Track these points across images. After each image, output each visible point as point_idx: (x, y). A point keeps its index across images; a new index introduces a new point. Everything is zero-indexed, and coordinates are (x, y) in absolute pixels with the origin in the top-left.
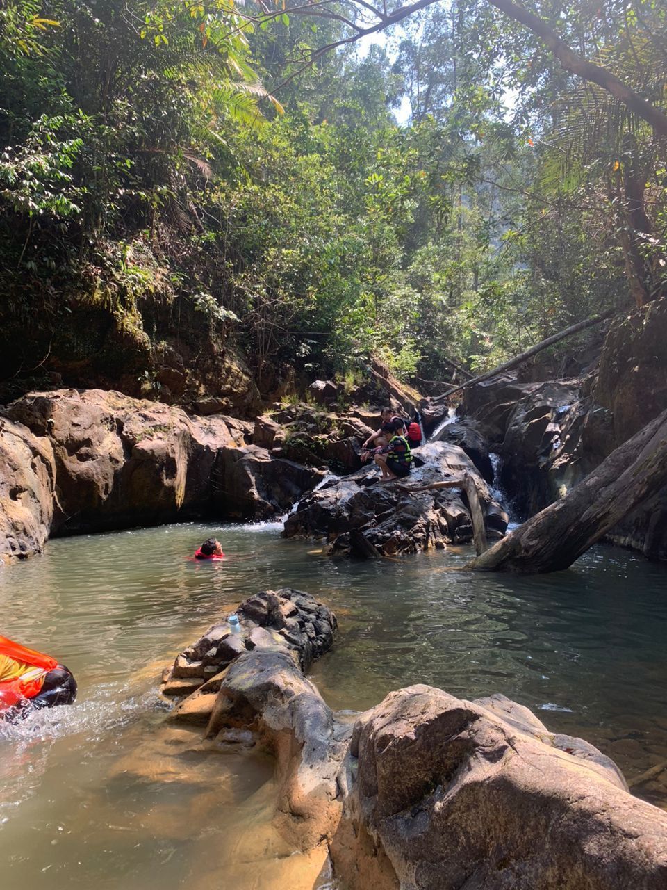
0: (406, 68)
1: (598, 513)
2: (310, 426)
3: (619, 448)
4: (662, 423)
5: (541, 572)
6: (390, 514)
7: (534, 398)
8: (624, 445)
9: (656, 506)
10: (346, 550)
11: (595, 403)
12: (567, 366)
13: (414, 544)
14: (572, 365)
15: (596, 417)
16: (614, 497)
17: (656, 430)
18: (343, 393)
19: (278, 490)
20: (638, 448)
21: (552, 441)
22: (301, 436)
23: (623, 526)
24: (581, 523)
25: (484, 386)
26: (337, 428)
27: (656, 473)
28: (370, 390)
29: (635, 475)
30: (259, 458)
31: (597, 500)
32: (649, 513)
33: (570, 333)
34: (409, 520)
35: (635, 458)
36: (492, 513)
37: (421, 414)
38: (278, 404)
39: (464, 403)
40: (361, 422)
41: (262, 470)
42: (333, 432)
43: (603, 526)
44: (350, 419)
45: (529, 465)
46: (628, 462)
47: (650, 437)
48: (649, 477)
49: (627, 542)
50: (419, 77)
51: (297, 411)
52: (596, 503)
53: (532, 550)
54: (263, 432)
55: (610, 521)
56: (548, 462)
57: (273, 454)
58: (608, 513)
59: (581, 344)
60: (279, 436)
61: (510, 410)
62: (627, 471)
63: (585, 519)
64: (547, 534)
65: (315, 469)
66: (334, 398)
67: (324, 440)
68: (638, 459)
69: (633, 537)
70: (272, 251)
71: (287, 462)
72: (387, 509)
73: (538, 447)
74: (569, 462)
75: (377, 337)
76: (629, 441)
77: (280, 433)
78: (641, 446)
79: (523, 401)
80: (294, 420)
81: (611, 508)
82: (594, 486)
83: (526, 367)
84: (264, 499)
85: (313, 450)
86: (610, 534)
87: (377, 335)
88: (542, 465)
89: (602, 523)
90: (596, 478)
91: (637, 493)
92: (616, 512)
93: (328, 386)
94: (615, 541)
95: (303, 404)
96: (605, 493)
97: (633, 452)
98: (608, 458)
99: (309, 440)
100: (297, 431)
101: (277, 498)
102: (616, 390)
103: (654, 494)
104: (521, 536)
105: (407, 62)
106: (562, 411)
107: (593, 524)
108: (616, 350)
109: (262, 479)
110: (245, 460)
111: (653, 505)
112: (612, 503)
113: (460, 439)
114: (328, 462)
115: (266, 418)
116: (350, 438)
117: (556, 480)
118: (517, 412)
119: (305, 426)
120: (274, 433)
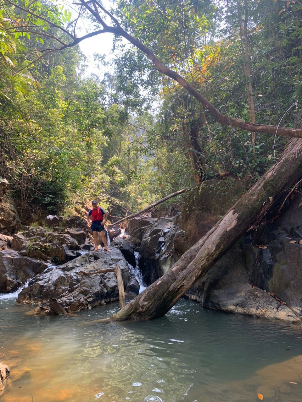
0: (107, 83)
1: (178, 286)
2: (43, 239)
3: (188, 251)
4: (207, 238)
5: (150, 319)
6: (77, 288)
7: (154, 225)
8: (190, 249)
9: (206, 280)
10: (47, 311)
11: (180, 228)
12: (172, 211)
13: (87, 305)
14: (174, 211)
15: (180, 235)
16: (186, 277)
17: (204, 242)
18: (62, 222)
19: (22, 274)
20: (196, 251)
21: (161, 246)
22: (37, 244)
23: (192, 290)
24: (170, 291)
25: (137, 219)
26: (57, 240)
27: (205, 264)
28: (77, 220)
29: (195, 265)
30: (12, 256)
31: (177, 278)
32: (204, 284)
33: (172, 196)
34: (86, 291)
35: (195, 256)
36: (132, 284)
37: (109, 232)
38: (27, 227)
39: (129, 227)
40: (70, 237)
41: (14, 263)
42: (55, 242)
43: (181, 292)
44: (65, 235)
45: (151, 258)
46: (192, 258)
47: (202, 246)
48: (202, 266)
49: (195, 298)
50: (112, 88)
51: (36, 231)
52: (177, 280)
53: (145, 307)
54: (17, 242)
55: (184, 289)
56: (159, 257)
57: (22, 254)
58: (183, 285)
59: (177, 202)
60: (25, 244)
61: (144, 231)
62: (191, 263)
63: (173, 289)
64: (153, 298)
65: (43, 262)
66: (57, 224)
67: (49, 246)
68: (196, 256)
69: (197, 295)
70: (29, 151)
71: (29, 258)
72: (75, 284)
73: (155, 249)
74: (168, 256)
75: (89, 196)
76: (192, 247)
77: (26, 243)
78: (197, 250)
79: (149, 227)
80: (34, 235)
81: (184, 283)
82: (176, 271)
83: (155, 211)
84: (13, 279)
85: (43, 252)
86: (187, 294)
87: (88, 195)
88: (156, 258)
89: (180, 291)
90: (177, 266)
91: (197, 274)
92: (187, 285)
93: (55, 218)
94: (190, 297)
95: (40, 227)
96: (181, 275)
97: (194, 253)
98: (183, 256)
99: (41, 246)
100: (35, 241)
101: (21, 278)
102: (188, 222)
103: (205, 274)
104: (139, 299)
105: (107, 81)
106: (166, 231)
107: (176, 292)
108: (187, 203)
109: (13, 268)
110: (4, 258)
111: (205, 279)
112: (185, 280)
113: (120, 245)
114: (51, 258)
115: (19, 235)
116: (63, 245)
117: (163, 266)
118: (147, 232)
119: (40, 239)
120: (23, 243)
